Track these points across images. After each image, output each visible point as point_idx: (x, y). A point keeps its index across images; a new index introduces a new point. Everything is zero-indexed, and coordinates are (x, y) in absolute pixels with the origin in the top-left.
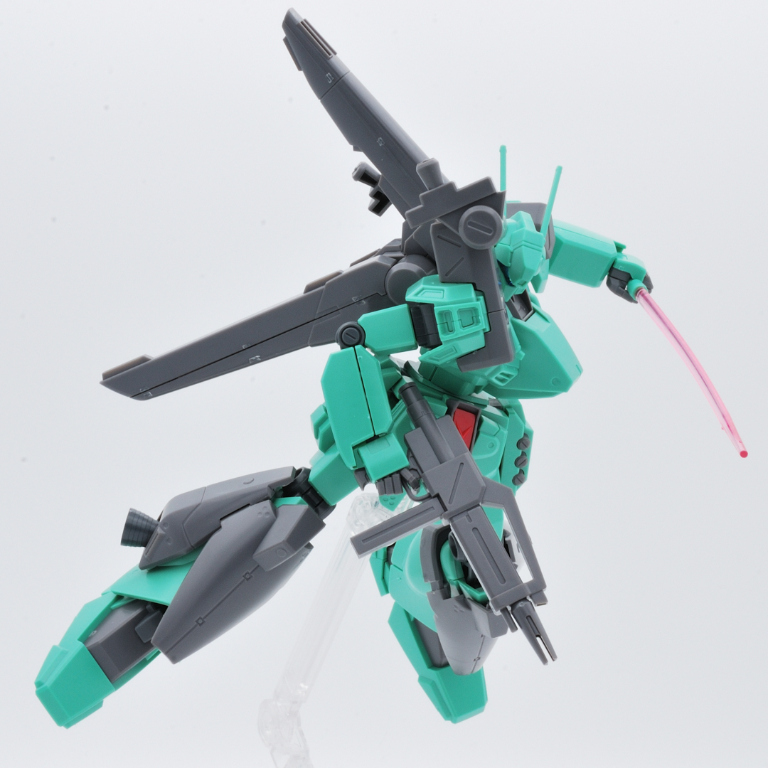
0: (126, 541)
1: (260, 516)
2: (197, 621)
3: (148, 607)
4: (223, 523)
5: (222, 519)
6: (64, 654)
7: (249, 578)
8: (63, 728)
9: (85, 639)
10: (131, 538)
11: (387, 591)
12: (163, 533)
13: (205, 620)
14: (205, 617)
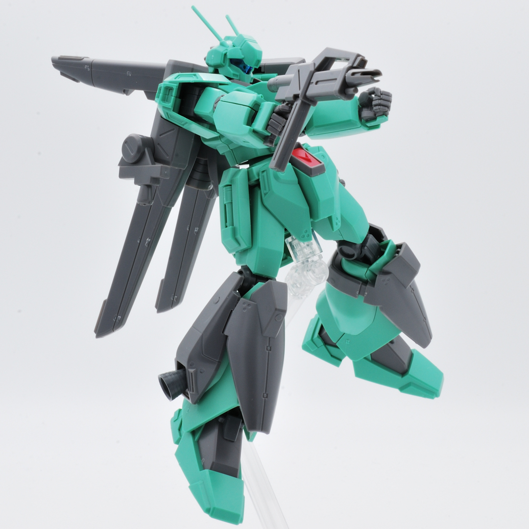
1: (246, 310)
2: (263, 397)
3: (220, 420)
4: (226, 333)
5: (223, 332)
7: (271, 349)
8: (240, 524)
9: (202, 467)
11: (340, 360)
14: (266, 392)
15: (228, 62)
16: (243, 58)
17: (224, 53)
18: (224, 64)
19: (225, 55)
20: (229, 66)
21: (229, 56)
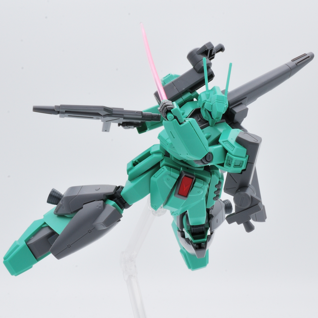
0: (49, 202)
1: (97, 207)
2: (68, 246)
4: (84, 206)
5: (84, 204)
6: (18, 246)
7: (91, 232)
8: (14, 276)
9: (27, 241)
10: (51, 201)
12: (62, 204)
13: (71, 246)
14: (71, 245)
16: (211, 112)
18: (202, 108)
19: (204, 104)
20: (205, 111)
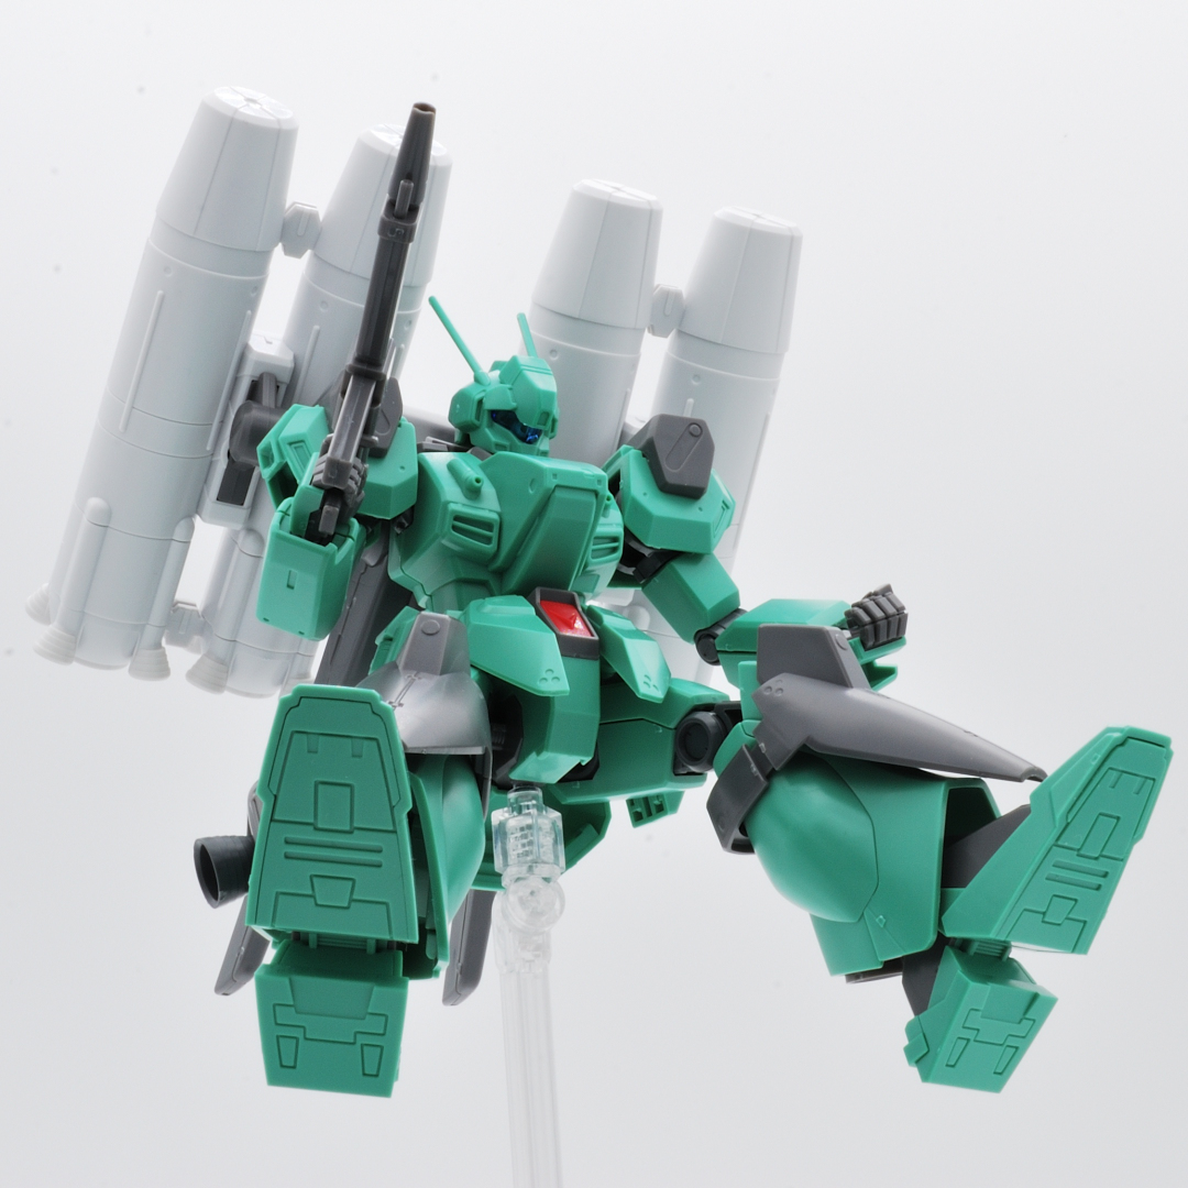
15: (485, 418)
16: (515, 409)
17: (478, 397)
18: (476, 422)
19: (480, 402)
20: (490, 426)
21: (488, 405)
